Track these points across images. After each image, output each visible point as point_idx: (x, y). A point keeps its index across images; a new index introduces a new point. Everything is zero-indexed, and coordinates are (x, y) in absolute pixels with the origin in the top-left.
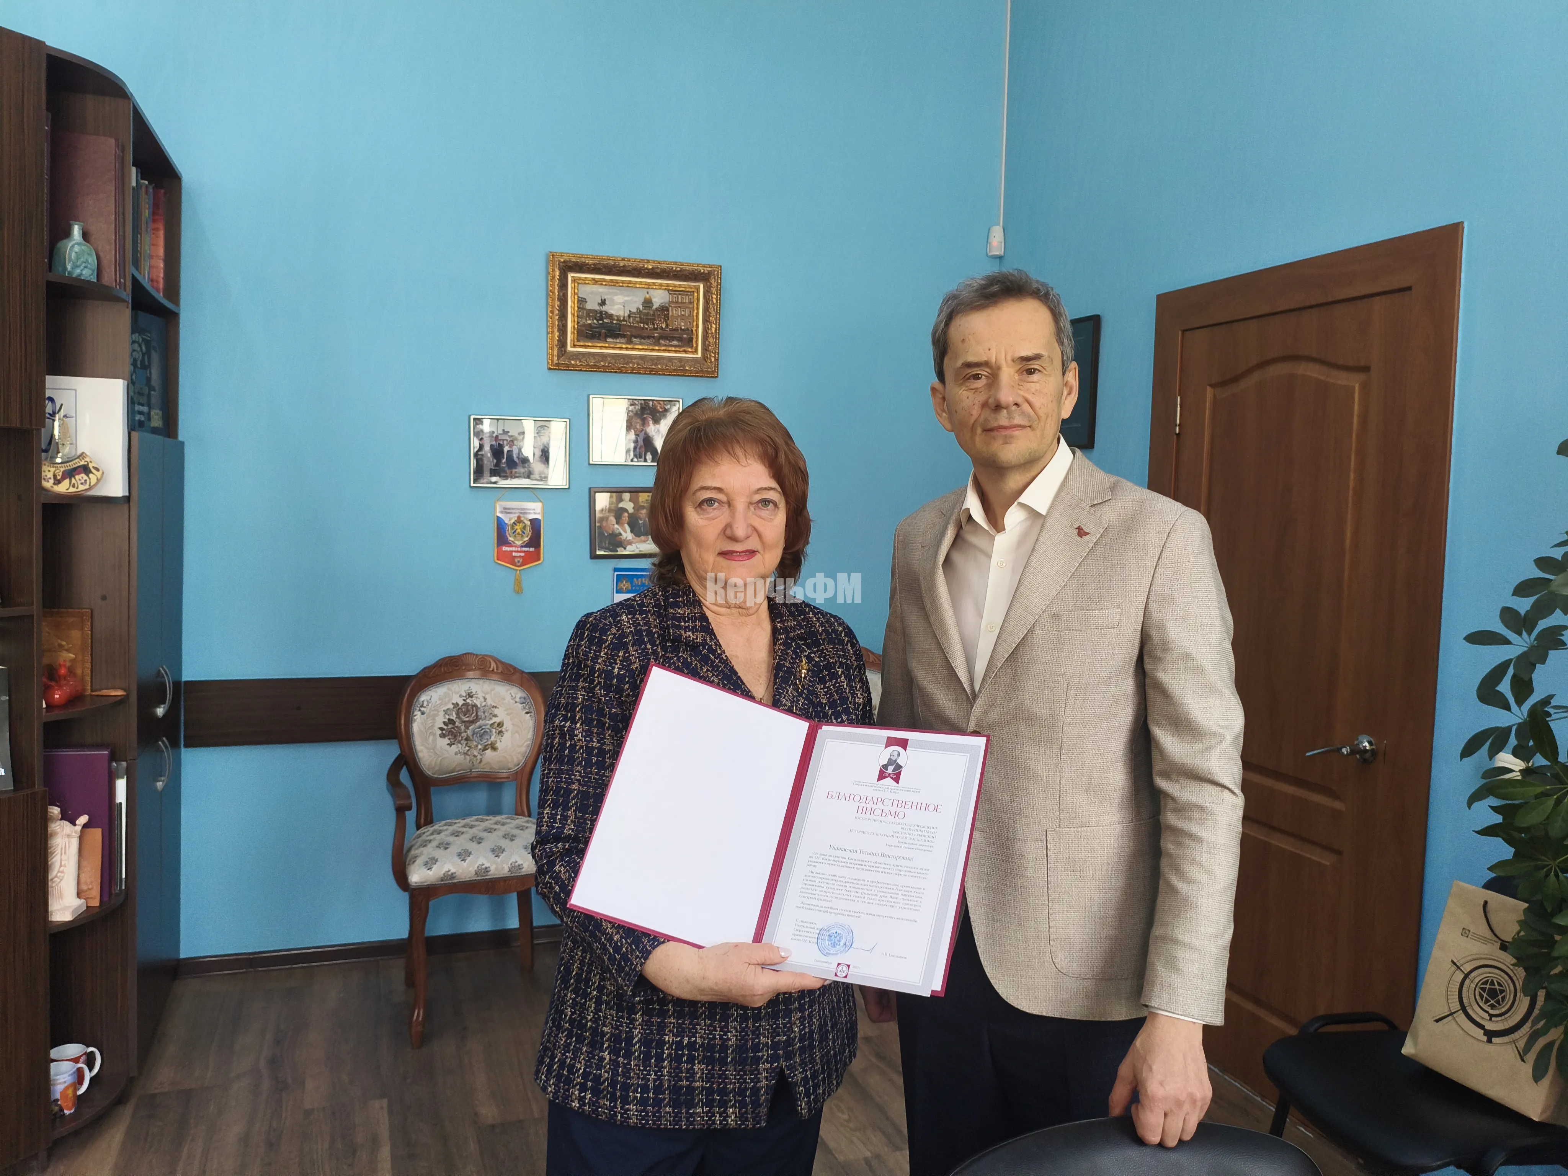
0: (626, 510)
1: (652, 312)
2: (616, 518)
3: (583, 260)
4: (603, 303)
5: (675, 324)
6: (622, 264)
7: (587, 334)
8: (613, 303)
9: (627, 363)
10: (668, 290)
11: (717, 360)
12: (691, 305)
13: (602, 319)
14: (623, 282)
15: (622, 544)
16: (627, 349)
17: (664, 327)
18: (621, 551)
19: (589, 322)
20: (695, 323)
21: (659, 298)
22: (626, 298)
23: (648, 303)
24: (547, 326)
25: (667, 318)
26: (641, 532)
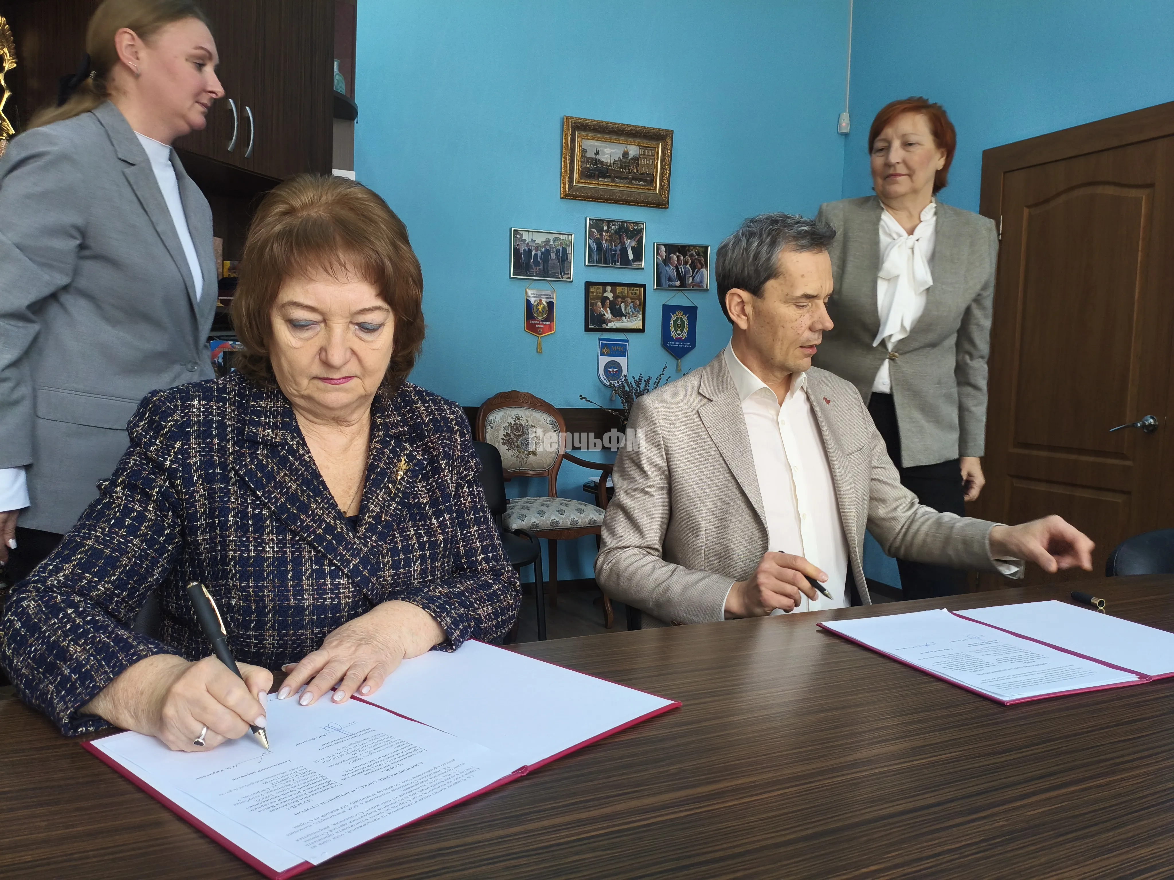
0: (607, 298)
1: (628, 161)
2: (601, 303)
3: (586, 122)
4: (597, 153)
5: (643, 170)
6: (613, 126)
7: (588, 174)
8: (604, 153)
9: (611, 196)
10: (642, 146)
11: (668, 196)
12: (654, 157)
13: (596, 164)
14: (612, 139)
15: (605, 322)
16: (611, 186)
17: (635, 171)
18: (604, 326)
19: (588, 166)
20: (655, 170)
21: (633, 151)
22: (612, 151)
23: (626, 154)
24: (561, 168)
25: (637, 165)
26: (617, 314)
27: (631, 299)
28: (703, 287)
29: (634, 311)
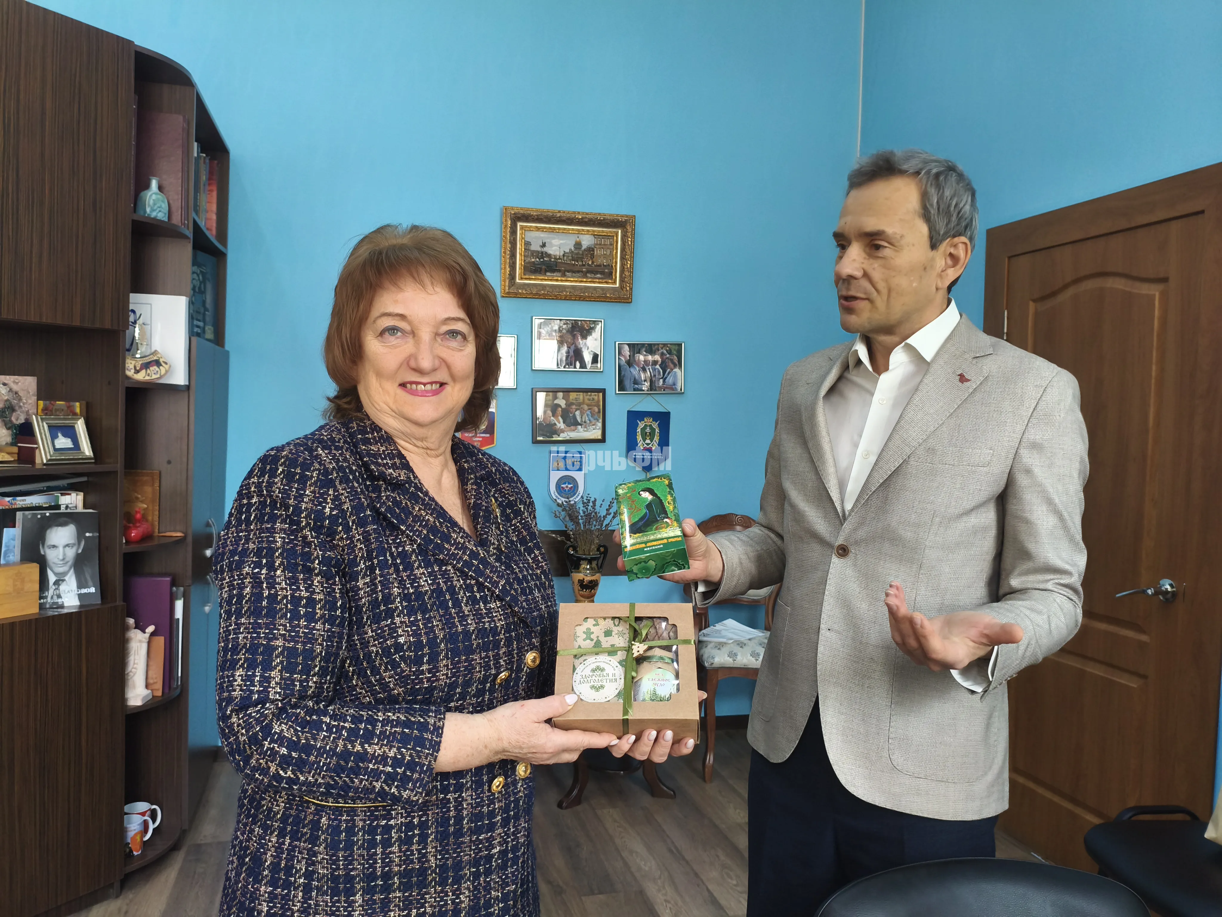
0: (560, 406)
1: (581, 252)
2: (552, 412)
3: (529, 212)
4: (544, 245)
5: (599, 261)
6: (558, 215)
7: (532, 269)
8: (552, 245)
9: (562, 292)
10: (594, 235)
11: (631, 289)
12: (612, 246)
13: (543, 258)
14: (559, 229)
15: (557, 432)
16: (562, 281)
17: (590, 263)
18: (555, 438)
19: (533, 260)
20: (614, 261)
21: (587, 241)
22: (562, 242)
23: (578, 245)
24: (501, 264)
25: (592, 256)
26: (573, 423)
27: (588, 405)
28: (676, 389)
29: (592, 419)
